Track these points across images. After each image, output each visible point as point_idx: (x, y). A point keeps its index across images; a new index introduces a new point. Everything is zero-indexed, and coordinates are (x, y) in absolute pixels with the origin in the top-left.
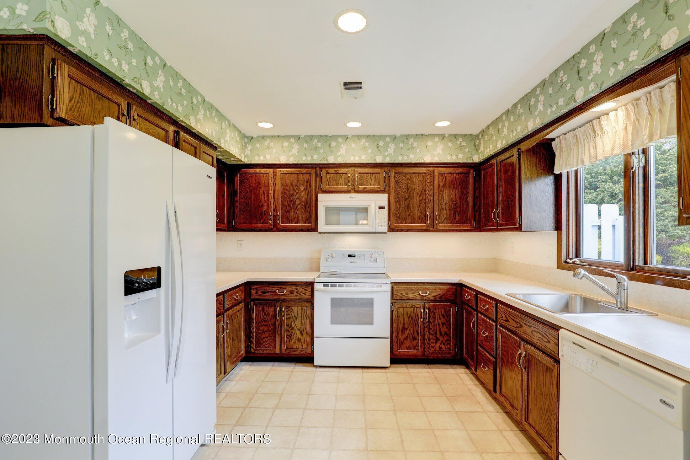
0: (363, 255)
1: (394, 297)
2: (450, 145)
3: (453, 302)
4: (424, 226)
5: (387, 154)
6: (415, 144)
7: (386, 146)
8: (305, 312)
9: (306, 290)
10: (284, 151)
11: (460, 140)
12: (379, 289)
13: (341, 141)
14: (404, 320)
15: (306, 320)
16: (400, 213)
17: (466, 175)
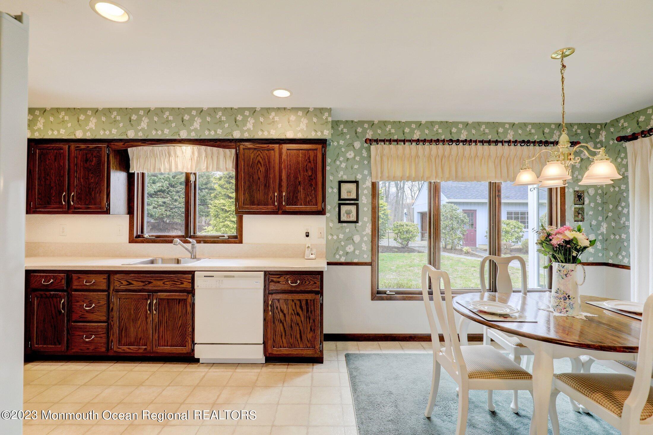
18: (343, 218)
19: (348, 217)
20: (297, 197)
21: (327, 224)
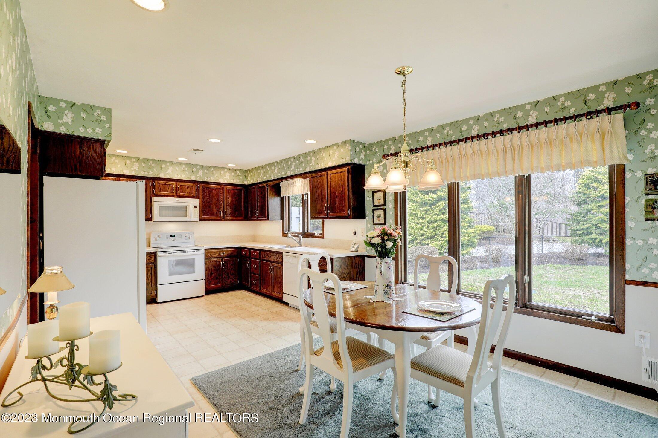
0: (180, 235)
1: (206, 257)
2: (233, 174)
3: (236, 257)
4: (219, 218)
5: (198, 175)
6: (214, 172)
7: (197, 171)
8: (150, 271)
9: (151, 257)
10: (127, 167)
11: (238, 172)
12: (198, 253)
13: (169, 165)
14: (211, 269)
15: (151, 276)
16: (205, 210)
17: (241, 190)
18: (376, 221)
19: (379, 220)
20: (335, 207)
21: (367, 226)
